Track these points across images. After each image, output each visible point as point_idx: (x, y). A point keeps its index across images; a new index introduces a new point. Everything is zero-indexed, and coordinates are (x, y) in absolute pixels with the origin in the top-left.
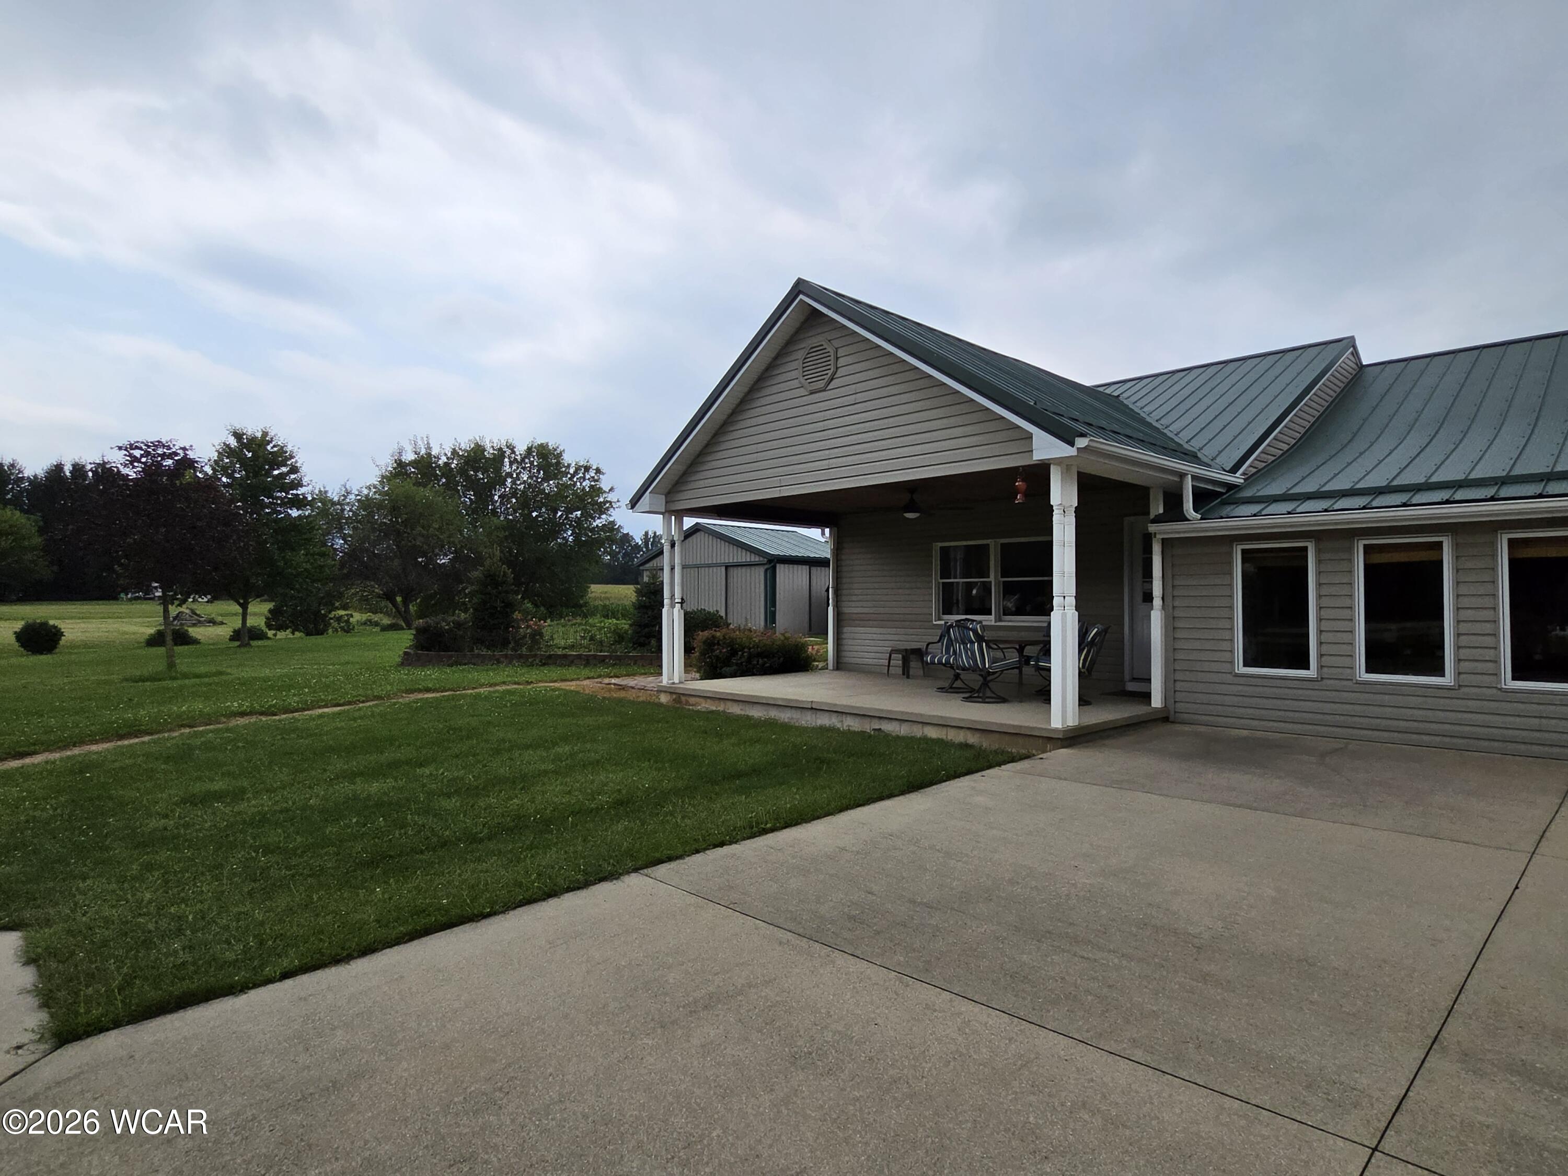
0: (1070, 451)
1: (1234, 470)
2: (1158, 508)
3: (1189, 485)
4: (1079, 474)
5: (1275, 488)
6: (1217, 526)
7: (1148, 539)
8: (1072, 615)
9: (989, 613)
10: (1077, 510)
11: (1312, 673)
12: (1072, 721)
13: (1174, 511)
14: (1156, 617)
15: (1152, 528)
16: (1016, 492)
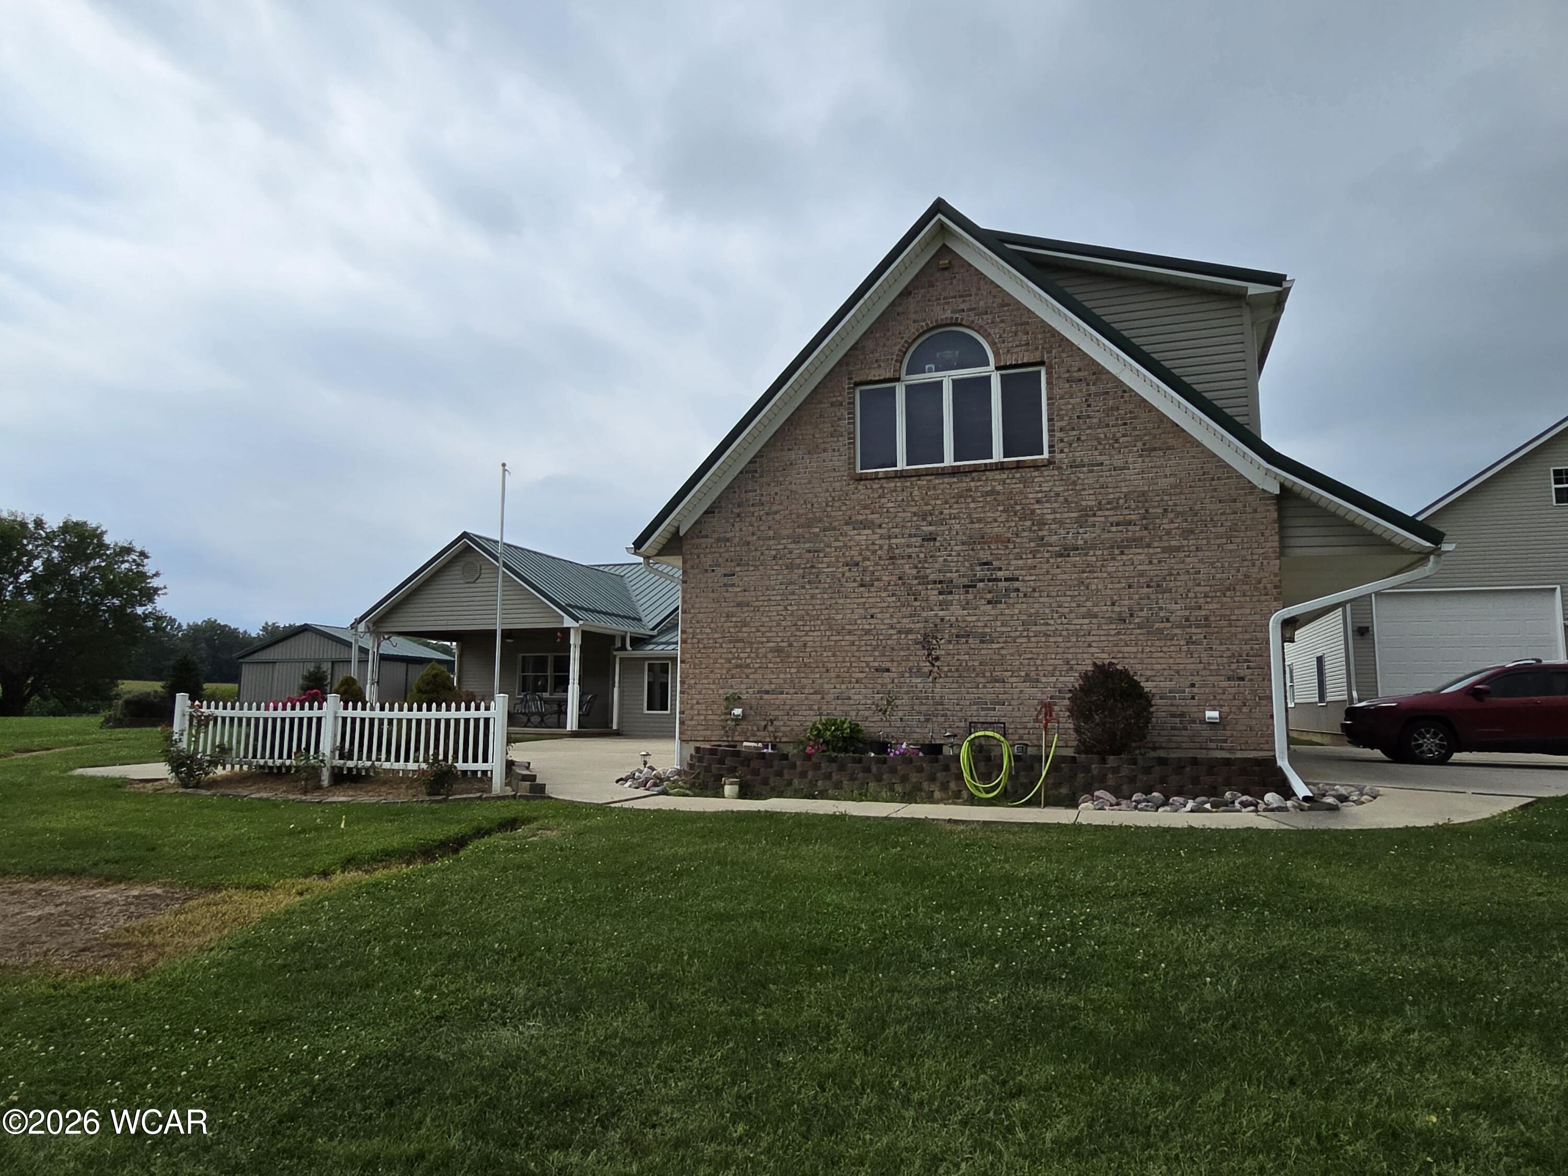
0: (577, 625)
1: (653, 629)
2: (618, 644)
3: (628, 635)
4: (583, 631)
5: (664, 640)
6: (638, 654)
7: (615, 656)
8: (577, 686)
9: (546, 691)
10: (581, 646)
11: (669, 712)
12: (575, 728)
13: (623, 648)
14: (616, 690)
15: (615, 653)
16: (558, 637)
